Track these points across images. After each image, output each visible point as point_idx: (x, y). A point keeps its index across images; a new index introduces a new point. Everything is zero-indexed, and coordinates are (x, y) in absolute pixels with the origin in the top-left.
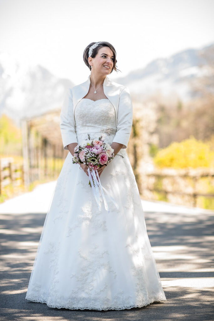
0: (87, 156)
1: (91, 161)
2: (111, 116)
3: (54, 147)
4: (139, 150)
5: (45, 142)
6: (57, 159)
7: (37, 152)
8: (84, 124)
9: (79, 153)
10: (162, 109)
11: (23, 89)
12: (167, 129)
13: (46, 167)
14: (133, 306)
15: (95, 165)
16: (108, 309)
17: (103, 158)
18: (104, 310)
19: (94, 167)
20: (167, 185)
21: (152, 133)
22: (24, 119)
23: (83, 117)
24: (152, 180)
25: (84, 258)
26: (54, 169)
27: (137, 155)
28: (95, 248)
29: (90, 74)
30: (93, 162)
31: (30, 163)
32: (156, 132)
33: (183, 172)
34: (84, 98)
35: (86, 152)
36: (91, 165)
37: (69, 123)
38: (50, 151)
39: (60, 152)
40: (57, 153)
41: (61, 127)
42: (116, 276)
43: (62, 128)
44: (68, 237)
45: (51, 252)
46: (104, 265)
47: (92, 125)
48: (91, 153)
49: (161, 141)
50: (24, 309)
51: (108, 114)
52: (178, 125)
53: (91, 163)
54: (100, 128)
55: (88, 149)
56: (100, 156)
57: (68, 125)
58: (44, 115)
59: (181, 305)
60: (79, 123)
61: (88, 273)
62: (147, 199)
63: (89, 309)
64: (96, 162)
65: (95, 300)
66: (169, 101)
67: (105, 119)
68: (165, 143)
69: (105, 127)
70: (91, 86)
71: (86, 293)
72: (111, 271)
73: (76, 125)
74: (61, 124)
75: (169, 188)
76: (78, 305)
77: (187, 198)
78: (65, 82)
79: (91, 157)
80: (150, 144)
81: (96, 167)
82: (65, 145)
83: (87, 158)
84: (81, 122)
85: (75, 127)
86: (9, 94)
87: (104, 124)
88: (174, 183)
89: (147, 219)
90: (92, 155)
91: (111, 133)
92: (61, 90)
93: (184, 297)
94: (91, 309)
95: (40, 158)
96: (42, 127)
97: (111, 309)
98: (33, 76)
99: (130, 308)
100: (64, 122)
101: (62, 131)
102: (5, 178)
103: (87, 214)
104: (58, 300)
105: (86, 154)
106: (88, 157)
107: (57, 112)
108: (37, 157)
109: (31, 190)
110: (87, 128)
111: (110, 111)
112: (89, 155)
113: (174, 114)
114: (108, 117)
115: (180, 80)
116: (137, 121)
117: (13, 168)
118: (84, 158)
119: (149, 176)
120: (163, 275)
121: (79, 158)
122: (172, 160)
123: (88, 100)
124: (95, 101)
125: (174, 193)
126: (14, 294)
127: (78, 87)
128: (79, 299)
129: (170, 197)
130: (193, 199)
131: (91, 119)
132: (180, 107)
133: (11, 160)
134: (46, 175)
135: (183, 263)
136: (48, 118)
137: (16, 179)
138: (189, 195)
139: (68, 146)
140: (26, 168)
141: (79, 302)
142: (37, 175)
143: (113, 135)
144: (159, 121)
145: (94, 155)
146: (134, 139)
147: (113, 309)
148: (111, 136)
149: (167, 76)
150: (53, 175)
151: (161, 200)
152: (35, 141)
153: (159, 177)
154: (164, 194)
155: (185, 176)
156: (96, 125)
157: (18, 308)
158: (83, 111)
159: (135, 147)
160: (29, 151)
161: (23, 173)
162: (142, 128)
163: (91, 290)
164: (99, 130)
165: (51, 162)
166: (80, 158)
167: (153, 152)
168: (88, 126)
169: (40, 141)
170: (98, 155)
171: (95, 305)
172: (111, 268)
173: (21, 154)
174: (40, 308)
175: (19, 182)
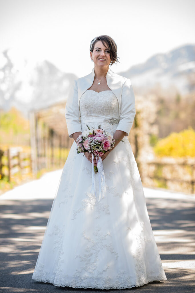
0: (91, 144)
1: (96, 149)
2: (113, 106)
3: (60, 137)
4: (140, 140)
5: (52, 132)
6: (63, 149)
7: (44, 142)
8: (89, 114)
9: (83, 143)
10: (161, 101)
11: (31, 83)
12: (166, 121)
13: (52, 156)
14: (134, 286)
15: (100, 151)
16: (110, 288)
17: (106, 144)
18: (106, 289)
19: (99, 153)
20: (166, 173)
21: (152, 124)
22: (32, 111)
23: (88, 107)
24: (153, 169)
25: (88, 240)
26: (60, 158)
27: (138, 145)
28: (99, 230)
29: (94, 67)
30: (97, 149)
31: (38, 152)
32: (156, 123)
33: (181, 160)
34: (89, 89)
35: (90, 141)
36: (96, 153)
37: (74, 113)
38: (56, 141)
39: (66, 142)
40: (63, 143)
41: (66, 117)
42: (118, 257)
43: (68, 118)
44: (73, 219)
45: (55, 234)
46: (106, 247)
47: (96, 115)
48: (95, 141)
49: (160, 131)
50: (32, 288)
51: (111, 104)
52: (177, 116)
53: (96, 151)
54: (103, 118)
55: (91, 138)
56: (103, 143)
57: (73, 115)
58: (50, 107)
59: (180, 285)
60: (83, 113)
61: (92, 254)
62: (148, 187)
63: (92, 288)
64: (100, 149)
65: (98, 279)
66: (168, 95)
67: (108, 109)
68: (164, 134)
69: (108, 117)
70: (95, 78)
71: (89, 272)
72: (113, 253)
73: (81, 115)
74: (66, 114)
75: (168, 176)
76: (81, 284)
77: (185, 185)
78: (70, 77)
79: (95, 144)
80: (150, 135)
81: (101, 154)
82: (70, 134)
83: (91, 146)
84: (86, 112)
85: (80, 116)
86: (17, 87)
87: (107, 115)
88: (173, 171)
89: (148, 205)
90: (96, 143)
91: (114, 123)
92: (66, 84)
93: (183, 278)
94: (94, 288)
95: (47, 147)
96: (49, 119)
97: (113, 288)
98: (40, 71)
99: (131, 288)
100: (69, 112)
101: (67, 120)
102: (14, 166)
103: (91, 199)
104: (63, 279)
105: (90, 142)
106: (93, 145)
107: (63, 105)
108: (44, 147)
109: (38, 177)
110: (91, 118)
111: (113, 102)
112: (93, 143)
113: (173, 106)
114: (111, 108)
115: (179, 75)
116: (138, 113)
117: (22, 157)
118: (88, 146)
119: (150, 164)
120: (164, 257)
121: (83, 147)
122: (171, 149)
123: (92, 92)
124: (99, 92)
125: (173, 180)
126: (23, 275)
127: (83, 79)
128: (83, 278)
129: (169, 184)
130: (191, 186)
131: (95, 109)
132: (178, 100)
133: (21, 149)
134: (52, 163)
135: (182, 246)
136: (55, 110)
137: (25, 167)
138: (187, 182)
139: (72, 135)
140: (34, 157)
141: (83, 281)
142: (44, 164)
143: (116, 125)
144: (159, 113)
145: (97, 142)
146: (135, 130)
147: (114, 288)
148: (114, 125)
149: (166, 71)
150: (60, 164)
151: (160, 187)
152: (42, 132)
153: (159, 165)
154: (164, 182)
155: (184, 164)
156: (100, 116)
157: (27, 288)
158: (88, 102)
159: (136, 137)
160: (37, 141)
161: (31, 161)
162: (143, 119)
163: (94, 270)
164: (103, 119)
165: (57, 152)
166: (85, 147)
167: (153, 142)
168: (93, 116)
169: (47, 132)
170: (101, 142)
171: (97, 284)
172: (113, 249)
173: (29, 144)
174: (47, 288)
175: (27, 170)
